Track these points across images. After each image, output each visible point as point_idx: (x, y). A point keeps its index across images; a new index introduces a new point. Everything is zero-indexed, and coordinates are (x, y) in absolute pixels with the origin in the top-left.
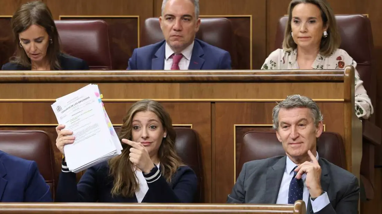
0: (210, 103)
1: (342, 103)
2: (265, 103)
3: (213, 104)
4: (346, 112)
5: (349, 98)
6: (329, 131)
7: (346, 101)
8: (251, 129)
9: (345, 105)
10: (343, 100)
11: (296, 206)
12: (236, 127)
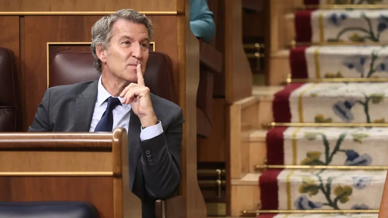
0: (18, 17)
1: (175, 16)
2: (84, 16)
3: (22, 18)
4: (179, 27)
5: (182, 10)
6: (160, 51)
7: (179, 14)
8: (67, 47)
9: (179, 19)
10: (176, 13)
11: (115, 134)
12: (50, 45)
